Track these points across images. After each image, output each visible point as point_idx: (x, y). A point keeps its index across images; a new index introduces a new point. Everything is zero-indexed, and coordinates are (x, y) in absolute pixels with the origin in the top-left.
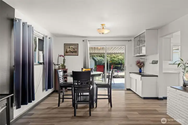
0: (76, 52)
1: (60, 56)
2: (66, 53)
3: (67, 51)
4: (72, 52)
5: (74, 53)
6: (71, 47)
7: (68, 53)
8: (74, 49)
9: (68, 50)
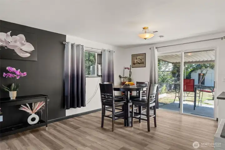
0: (143, 63)
1: (126, 68)
2: (133, 65)
3: (134, 63)
4: (139, 64)
5: (141, 65)
6: (138, 57)
7: (135, 65)
8: (141, 60)
9: (135, 61)
